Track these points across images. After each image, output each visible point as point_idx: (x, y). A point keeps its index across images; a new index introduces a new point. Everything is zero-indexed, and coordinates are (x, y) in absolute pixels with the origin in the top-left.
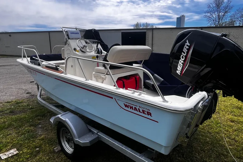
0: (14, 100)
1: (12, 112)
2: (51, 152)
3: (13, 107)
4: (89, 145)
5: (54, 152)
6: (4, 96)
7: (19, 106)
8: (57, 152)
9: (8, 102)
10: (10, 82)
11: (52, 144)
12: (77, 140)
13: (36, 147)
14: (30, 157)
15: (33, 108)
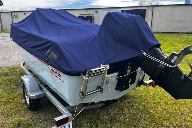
0: (12, 67)
1: (7, 75)
2: (19, 103)
3: (9, 71)
4: (36, 98)
5: (21, 103)
6: (7, 63)
7: (14, 71)
8: (23, 103)
9: (7, 68)
10: (17, 52)
11: (22, 98)
12: (29, 94)
13: (11, 99)
14: (4, 104)
15: (23, 73)
